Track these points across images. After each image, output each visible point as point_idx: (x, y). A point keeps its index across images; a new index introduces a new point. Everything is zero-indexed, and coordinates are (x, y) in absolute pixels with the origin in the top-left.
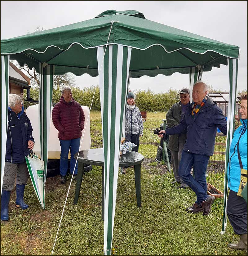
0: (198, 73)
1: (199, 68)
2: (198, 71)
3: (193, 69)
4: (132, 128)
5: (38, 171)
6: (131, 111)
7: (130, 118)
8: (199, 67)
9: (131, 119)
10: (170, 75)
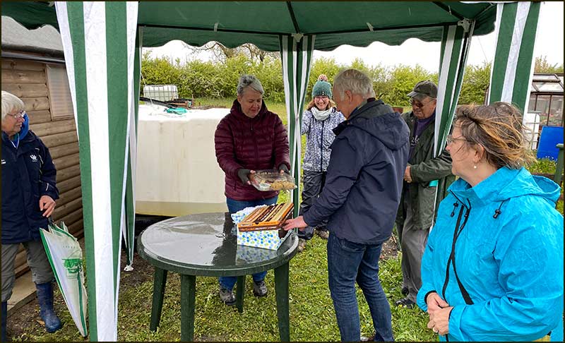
0: (463, 40)
1: (464, 27)
2: (464, 35)
3: (452, 29)
4: (322, 159)
5: (68, 260)
6: (323, 122)
7: (320, 137)
8: (465, 24)
9: (322, 139)
10: (399, 44)
